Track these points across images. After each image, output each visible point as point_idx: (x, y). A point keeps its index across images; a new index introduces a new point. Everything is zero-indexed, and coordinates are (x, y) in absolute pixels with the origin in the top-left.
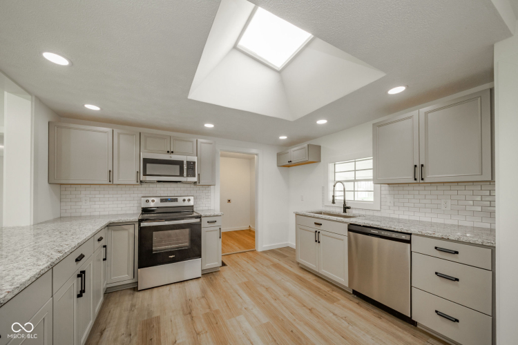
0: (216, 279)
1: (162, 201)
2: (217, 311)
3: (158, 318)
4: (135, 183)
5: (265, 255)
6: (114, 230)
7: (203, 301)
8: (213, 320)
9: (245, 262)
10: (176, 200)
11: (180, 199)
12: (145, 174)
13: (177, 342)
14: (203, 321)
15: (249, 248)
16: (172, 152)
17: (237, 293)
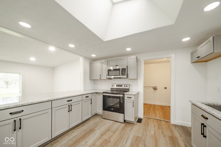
0: (128, 127)
1: (117, 86)
2: (110, 141)
3: (95, 130)
4: (106, 79)
5: (173, 128)
6: (98, 95)
7: (112, 133)
8: (104, 144)
9: (153, 126)
10: (121, 86)
11: (123, 86)
12: (108, 75)
13: (88, 143)
14: (102, 141)
15: (165, 119)
16: (117, 65)
17: (127, 139)
